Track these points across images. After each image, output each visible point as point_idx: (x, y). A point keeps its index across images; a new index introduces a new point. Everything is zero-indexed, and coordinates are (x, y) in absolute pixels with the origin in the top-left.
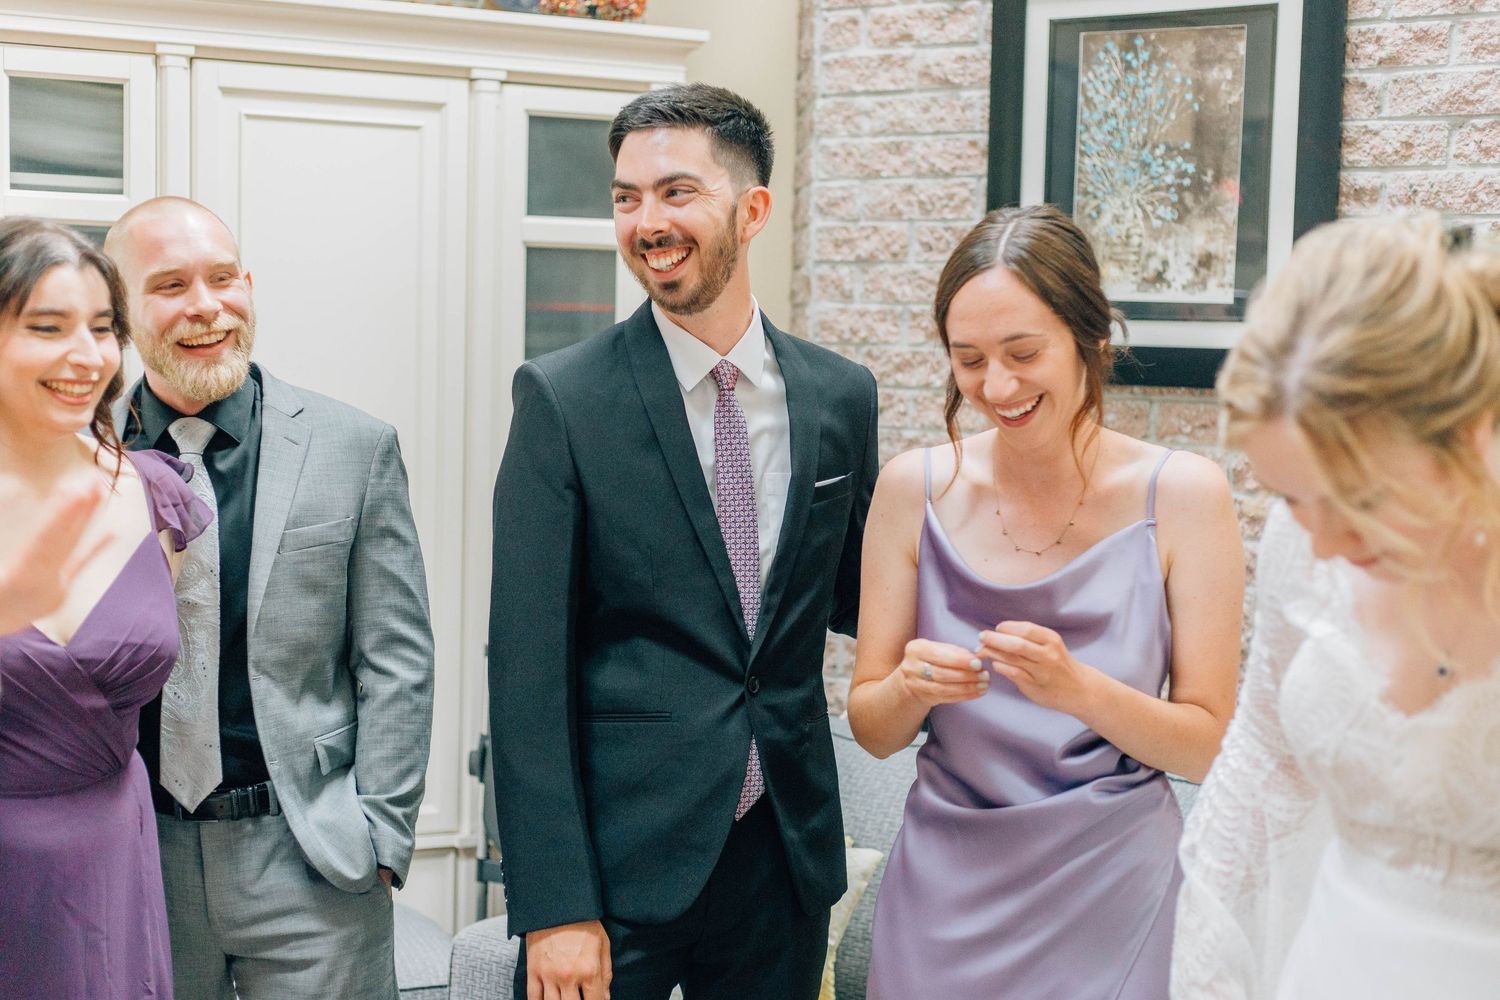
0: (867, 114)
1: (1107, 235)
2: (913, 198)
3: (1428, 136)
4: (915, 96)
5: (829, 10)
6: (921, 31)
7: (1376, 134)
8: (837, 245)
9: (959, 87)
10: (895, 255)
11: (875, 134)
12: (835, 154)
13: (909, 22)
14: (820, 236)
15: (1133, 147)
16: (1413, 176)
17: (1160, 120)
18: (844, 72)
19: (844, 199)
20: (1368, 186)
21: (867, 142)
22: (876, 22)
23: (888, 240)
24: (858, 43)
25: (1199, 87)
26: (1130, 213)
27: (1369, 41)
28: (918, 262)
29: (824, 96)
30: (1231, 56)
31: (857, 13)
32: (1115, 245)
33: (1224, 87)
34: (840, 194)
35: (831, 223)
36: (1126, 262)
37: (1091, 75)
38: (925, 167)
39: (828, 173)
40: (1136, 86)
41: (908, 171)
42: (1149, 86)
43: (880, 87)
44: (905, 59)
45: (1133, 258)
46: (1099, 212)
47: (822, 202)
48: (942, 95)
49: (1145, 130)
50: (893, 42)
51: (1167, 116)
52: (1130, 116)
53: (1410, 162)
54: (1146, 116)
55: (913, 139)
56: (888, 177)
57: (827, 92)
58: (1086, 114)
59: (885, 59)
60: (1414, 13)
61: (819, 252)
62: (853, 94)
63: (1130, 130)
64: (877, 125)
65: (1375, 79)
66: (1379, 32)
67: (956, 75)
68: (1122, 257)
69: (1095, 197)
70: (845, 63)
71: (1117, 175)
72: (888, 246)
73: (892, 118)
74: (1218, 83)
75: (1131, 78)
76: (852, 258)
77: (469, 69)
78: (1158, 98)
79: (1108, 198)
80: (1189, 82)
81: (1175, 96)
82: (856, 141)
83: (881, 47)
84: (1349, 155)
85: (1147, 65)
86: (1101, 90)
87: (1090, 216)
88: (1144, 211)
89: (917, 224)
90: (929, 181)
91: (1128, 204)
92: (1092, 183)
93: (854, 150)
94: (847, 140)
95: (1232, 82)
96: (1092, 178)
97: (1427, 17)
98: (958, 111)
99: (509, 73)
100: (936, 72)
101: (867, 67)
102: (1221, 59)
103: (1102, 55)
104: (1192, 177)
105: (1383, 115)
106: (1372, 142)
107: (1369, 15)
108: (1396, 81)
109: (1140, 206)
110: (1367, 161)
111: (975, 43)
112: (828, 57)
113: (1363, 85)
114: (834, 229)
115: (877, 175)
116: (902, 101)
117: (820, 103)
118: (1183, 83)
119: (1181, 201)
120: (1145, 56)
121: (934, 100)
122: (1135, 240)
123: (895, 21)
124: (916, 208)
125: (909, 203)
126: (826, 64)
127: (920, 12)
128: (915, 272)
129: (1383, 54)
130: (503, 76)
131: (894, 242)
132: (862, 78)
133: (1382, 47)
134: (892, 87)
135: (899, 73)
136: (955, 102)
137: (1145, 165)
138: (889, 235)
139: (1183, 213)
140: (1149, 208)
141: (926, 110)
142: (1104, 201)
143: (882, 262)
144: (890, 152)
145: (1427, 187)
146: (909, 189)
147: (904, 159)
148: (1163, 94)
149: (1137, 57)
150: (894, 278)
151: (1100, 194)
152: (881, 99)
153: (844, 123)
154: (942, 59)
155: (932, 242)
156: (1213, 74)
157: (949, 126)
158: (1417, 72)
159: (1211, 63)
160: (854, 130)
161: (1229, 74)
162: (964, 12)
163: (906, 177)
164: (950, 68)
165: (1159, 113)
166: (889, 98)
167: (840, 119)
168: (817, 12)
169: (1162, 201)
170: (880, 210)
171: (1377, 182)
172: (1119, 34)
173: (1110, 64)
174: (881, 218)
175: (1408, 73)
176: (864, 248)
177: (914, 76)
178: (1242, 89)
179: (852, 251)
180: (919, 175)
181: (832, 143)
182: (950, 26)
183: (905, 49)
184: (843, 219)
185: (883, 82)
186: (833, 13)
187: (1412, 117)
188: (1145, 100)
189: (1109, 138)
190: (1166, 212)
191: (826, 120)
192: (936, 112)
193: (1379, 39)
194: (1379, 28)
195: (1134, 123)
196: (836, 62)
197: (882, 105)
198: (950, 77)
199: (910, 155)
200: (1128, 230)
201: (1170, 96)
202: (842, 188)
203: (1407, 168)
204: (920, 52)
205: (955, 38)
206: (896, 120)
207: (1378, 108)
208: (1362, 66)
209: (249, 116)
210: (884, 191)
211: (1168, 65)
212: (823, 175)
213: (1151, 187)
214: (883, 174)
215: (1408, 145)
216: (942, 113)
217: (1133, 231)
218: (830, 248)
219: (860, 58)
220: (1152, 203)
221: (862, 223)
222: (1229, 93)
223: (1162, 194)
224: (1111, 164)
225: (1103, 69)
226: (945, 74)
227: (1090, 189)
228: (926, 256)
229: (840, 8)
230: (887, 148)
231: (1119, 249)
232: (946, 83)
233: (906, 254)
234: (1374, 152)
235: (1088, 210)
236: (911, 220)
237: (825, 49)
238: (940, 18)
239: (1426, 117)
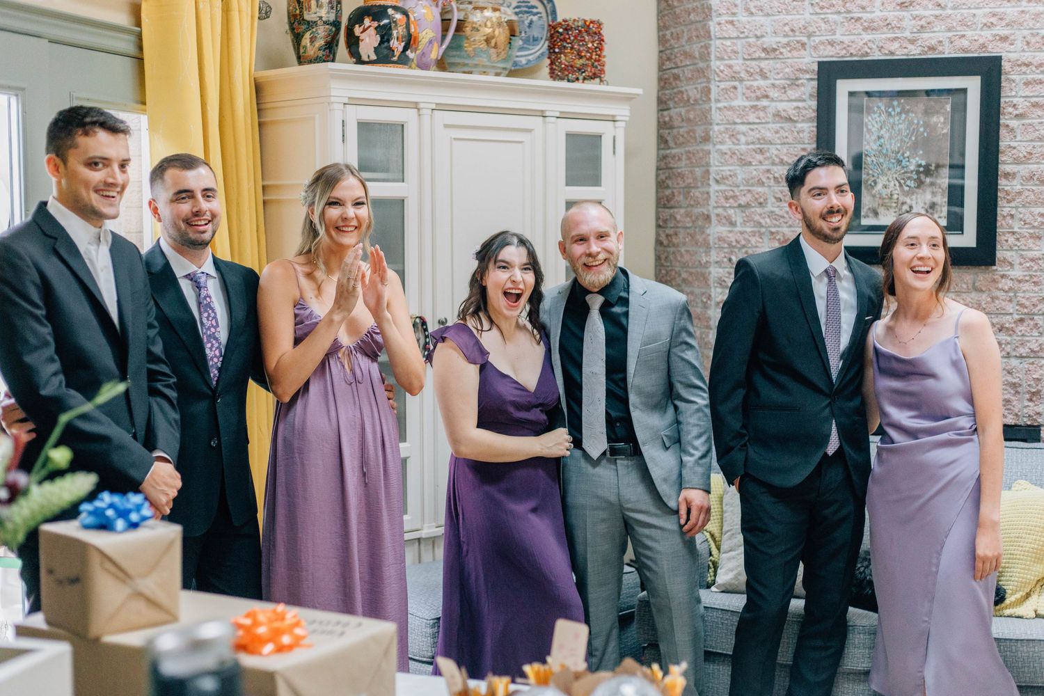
0: (744, 134)
1: (880, 194)
2: (771, 176)
3: (1040, 150)
4: (770, 126)
5: (719, 81)
6: (774, 94)
7: (1014, 148)
8: (727, 199)
9: (796, 122)
10: (760, 204)
11: (748, 144)
12: (726, 154)
13: (767, 89)
14: (717, 194)
15: (893, 153)
16: (1033, 167)
17: (907, 140)
18: (729, 113)
19: (731, 176)
20: (1011, 172)
21: (743, 147)
22: (748, 88)
23: (757, 196)
24: (737, 98)
25: (926, 125)
26: (892, 184)
27: (1010, 106)
28: (773, 207)
29: (718, 124)
30: (942, 111)
31: (736, 84)
32: (885, 198)
33: (939, 125)
34: (728, 173)
35: (723, 187)
36: (891, 207)
37: (870, 118)
38: (777, 160)
39: (721, 163)
40: (894, 124)
41: (767, 162)
42: (901, 124)
43: (751, 121)
44: (765, 107)
45: (894, 205)
46: (875, 182)
47: (718, 178)
48: (787, 125)
49: (899, 145)
50: (758, 99)
51: (910, 138)
52: (891, 138)
53: (1031, 161)
54: (899, 138)
55: (770, 147)
56: (756, 165)
57: (720, 122)
58: (868, 136)
59: (752, 107)
60: (1031, 95)
61: (716, 202)
62: (735, 123)
63: (891, 144)
64: (750, 139)
65: (1014, 123)
66: (1015, 102)
67: (795, 116)
68: (889, 204)
69: (873, 176)
70: (730, 108)
71: (885, 166)
72: (756, 199)
73: (758, 136)
74: (936, 124)
75: (891, 120)
76: (735, 205)
77: (542, 111)
78: (906, 130)
79: (880, 177)
80: (921, 123)
81: (914, 129)
82: (737, 147)
83: (751, 101)
84: (1002, 158)
85: (900, 114)
86: (875, 125)
87: (871, 185)
88: (900, 183)
89: (772, 188)
90: (779, 167)
91: (891, 179)
92: (871, 169)
93: (736, 151)
94: (732, 146)
95: (944, 123)
96: (871, 167)
97: (1037, 96)
98: (796, 134)
99: (561, 112)
100: (783, 114)
101: (743, 111)
102: (938, 112)
103: (876, 109)
104: (924, 167)
105: (1017, 140)
106: (1013, 152)
107: (1009, 94)
108: (1023, 125)
109: (897, 180)
110: (1010, 160)
111: (804, 101)
112: (720, 105)
113: (1008, 126)
114: (725, 191)
115: (750, 164)
116: (764, 128)
117: (716, 128)
118: (918, 123)
119: (919, 178)
120: (898, 110)
121: (782, 128)
122: (895, 196)
123: (759, 89)
124: (772, 181)
125: (768, 178)
126: (720, 109)
127: (773, 85)
128: (772, 212)
129: (1017, 112)
130: (558, 115)
131: (761, 197)
132: (740, 116)
133: (1016, 109)
134: (758, 121)
135: (762, 114)
136: (793, 129)
137: (899, 162)
138: (758, 194)
139: (920, 184)
140: (902, 181)
141: (777, 132)
142: (878, 178)
143: (753, 207)
144: (756, 152)
145: (1040, 172)
146: (768, 171)
147: (765, 156)
148: (908, 128)
149: (894, 110)
150: (760, 215)
151: (876, 175)
152: (751, 127)
153: (729, 138)
154: (786, 107)
155: (782, 198)
156: (934, 119)
157: (790, 140)
158: (1034, 121)
159: (933, 114)
160: (735, 141)
161: (942, 119)
162: (798, 86)
163: (766, 165)
164: (792, 113)
165: (906, 136)
166: (756, 126)
167: (727, 136)
168: (712, 82)
169: (909, 178)
170: (751, 182)
171: (1016, 170)
172: (885, 100)
173: (880, 113)
174: (752, 185)
175: (1030, 121)
176: (743, 201)
177: (770, 116)
178: (949, 127)
179: (736, 201)
180: (773, 164)
181: (724, 148)
182: (789, 92)
183: (765, 102)
184: (730, 186)
185: (752, 118)
186: (722, 83)
187: (1031, 141)
188: (899, 130)
189: (880, 148)
190: (912, 184)
191: (720, 136)
192: (782, 133)
193: (1015, 105)
194: (1015, 100)
195: (893, 141)
196: (725, 107)
197: (752, 130)
198: (792, 117)
199: (768, 154)
200: (891, 191)
201: (912, 129)
202: (730, 170)
203: (1029, 164)
204: (774, 104)
205: (793, 98)
206: (760, 137)
207: (1015, 136)
208: (1006, 117)
209: (455, 139)
210: (753, 171)
211: (910, 114)
212: (717, 164)
213: (903, 171)
214: (754, 164)
215: (1030, 154)
216: (787, 134)
217: (894, 192)
218: (723, 200)
219: (739, 106)
220: (904, 179)
221: (742, 188)
222: (943, 129)
223: (909, 175)
224: (882, 160)
225: (876, 115)
226: (789, 116)
227: (871, 172)
228: (778, 204)
229: (726, 81)
230: (754, 150)
231: (887, 201)
232: (789, 119)
233: (767, 203)
234: (1014, 156)
235: (869, 182)
236: (769, 186)
237: (718, 101)
238: (784, 88)
239: (1037, 141)
